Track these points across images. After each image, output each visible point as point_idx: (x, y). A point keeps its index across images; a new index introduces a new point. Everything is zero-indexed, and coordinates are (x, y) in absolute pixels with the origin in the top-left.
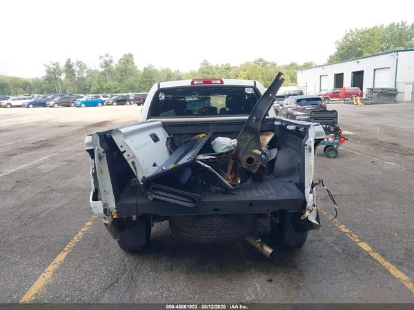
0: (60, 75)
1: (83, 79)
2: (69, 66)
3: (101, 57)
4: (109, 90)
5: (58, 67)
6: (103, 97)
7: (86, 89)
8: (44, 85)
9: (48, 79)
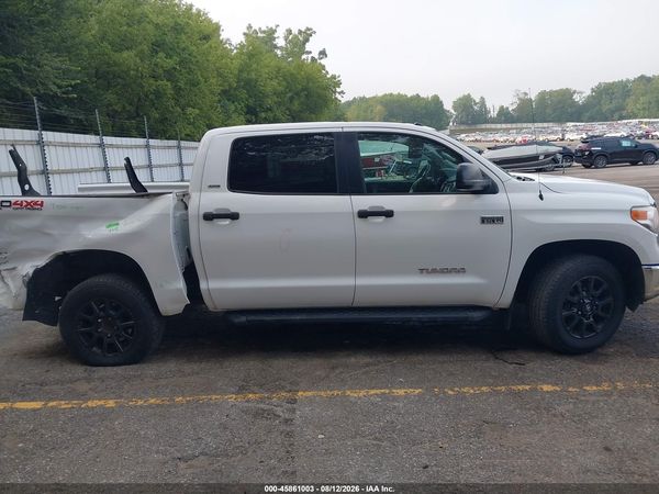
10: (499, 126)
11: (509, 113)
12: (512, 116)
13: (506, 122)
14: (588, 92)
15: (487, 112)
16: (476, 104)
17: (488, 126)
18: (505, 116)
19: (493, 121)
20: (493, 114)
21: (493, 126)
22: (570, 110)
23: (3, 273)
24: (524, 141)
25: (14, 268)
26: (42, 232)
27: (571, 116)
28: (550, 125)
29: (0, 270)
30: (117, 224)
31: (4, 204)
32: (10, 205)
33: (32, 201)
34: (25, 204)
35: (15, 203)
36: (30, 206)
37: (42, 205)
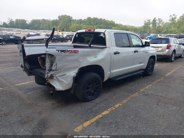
0: (150, 25)
1: (160, 26)
2: (154, 21)
3: (170, 16)
4: (171, 32)
5: (149, 22)
6: (160, 35)
7: (160, 32)
8: (142, 30)
9: (144, 27)
10: (4, 28)
11: (7, 24)
12: (8, 26)
13: (6, 27)
17: (0, 28)
18: (5, 25)
20: (1, 24)
21: (2, 28)
22: (26, 26)
23: (58, 77)
24: (17, 34)
25: (64, 75)
26: (77, 60)
27: (26, 27)
28: (21, 29)
29: (56, 77)
30: (97, 57)
31: (66, 51)
32: (68, 52)
33: (75, 50)
34: (73, 51)
35: (70, 51)
36: (75, 52)
37: (78, 51)
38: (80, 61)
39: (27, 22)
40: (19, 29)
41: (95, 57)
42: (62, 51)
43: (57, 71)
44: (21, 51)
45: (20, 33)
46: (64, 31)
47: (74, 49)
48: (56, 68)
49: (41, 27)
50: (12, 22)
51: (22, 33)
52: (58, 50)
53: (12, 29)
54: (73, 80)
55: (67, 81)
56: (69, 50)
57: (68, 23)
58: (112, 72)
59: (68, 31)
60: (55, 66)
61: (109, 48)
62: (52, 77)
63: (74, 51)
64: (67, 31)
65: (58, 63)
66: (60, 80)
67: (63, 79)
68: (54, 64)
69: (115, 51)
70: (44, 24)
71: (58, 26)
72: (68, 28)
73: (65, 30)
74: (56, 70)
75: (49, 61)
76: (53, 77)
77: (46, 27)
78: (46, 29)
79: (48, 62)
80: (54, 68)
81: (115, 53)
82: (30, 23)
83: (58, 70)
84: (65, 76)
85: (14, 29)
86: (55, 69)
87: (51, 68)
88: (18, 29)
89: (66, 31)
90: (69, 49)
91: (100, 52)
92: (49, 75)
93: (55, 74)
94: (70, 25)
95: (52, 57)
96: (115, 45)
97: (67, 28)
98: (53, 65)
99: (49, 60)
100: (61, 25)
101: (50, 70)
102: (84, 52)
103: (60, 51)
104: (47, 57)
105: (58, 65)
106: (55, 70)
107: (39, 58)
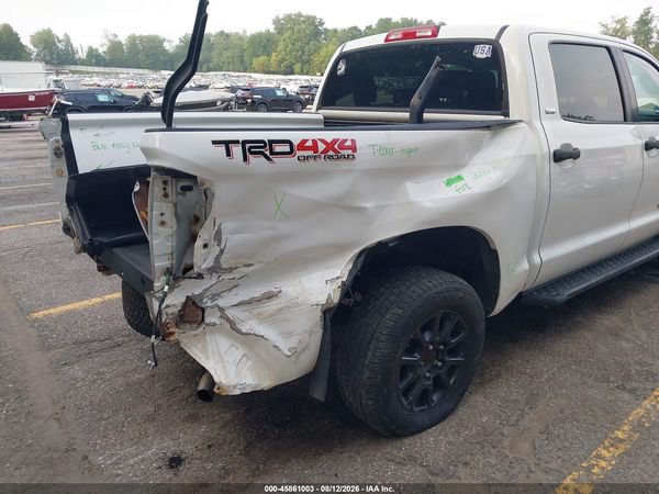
10: (90, 69)
11: (99, 55)
12: (104, 59)
13: (98, 64)
14: (176, 42)
15: (74, 52)
16: (60, 41)
17: (78, 68)
18: (95, 59)
19: (83, 63)
20: (82, 54)
21: (84, 68)
22: (162, 58)
23: (230, 313)
24: (131, 87)
25: (270, 296)
26: (343, 205)
27: (165, 64)
28: (146, 71)
29: (221, 309)
30: (460, 178)
31: (278, 148)
32: (291, 152)
33: (335, 141)
34: (321, 147)
35: (302, 146)
36: (335, 152)
37: (354, 148)
38: (361, 210)
39: (167, 46)
40: (141, 71)
41: (449, 183)
42: (252, 149)
43: (226, 277)
44: (57, 153)
45: (141, 84)
46: (292, 73)
47: (329, 135)
48: (217, 259)
49: (215, 60)
50: (115, 47)
51: (150, 85)
52: (227, 144)
53: (119, 70)
54: (325, 327)
55: (287, 335)
56: (296, 143)
57: (308, 44)
58: (537, 260)
59: (307, 74)
60: (212, 243)
61: (530, 124)
62: (192, 313)
63: (330, 146)
64: (304, 74)
65: (227, 226)
66: (244, 331)
67: (262, 319)
68: (205, 235)
69: (556, 146)
70: (225, 50)
71: (274, 54)
72: (308, 62)
73: (297, 67)
74: (216, 269)
75: (169, 218)
76: (203, 310)
77: (230, 60)
78: (231, 67)
79: (163, 223)
80: (202, 259)
81: (559, 157)
82: (177, 47)
83: (230, 270)
84: (272, 306)
85: (124, 70)
86: (210, 263)
87: (187, 261)
88: (136, 71)
89: (302, 73)
90: (296, 137)
91: (476, 147)
92: (175, 300)
93: (214, 291)
94: (315, 51)
95: (189, 188)
96: (555, 109)
97: (304, 63)
98: (199, 243)
99: (168, 210)
100: (283, 52)
101: (182, 271)
102: (386, 151)
103: (237, 150)
104: (156, 188)
105: (232, 240)
106: (212, 270)
107: (137, 188)
